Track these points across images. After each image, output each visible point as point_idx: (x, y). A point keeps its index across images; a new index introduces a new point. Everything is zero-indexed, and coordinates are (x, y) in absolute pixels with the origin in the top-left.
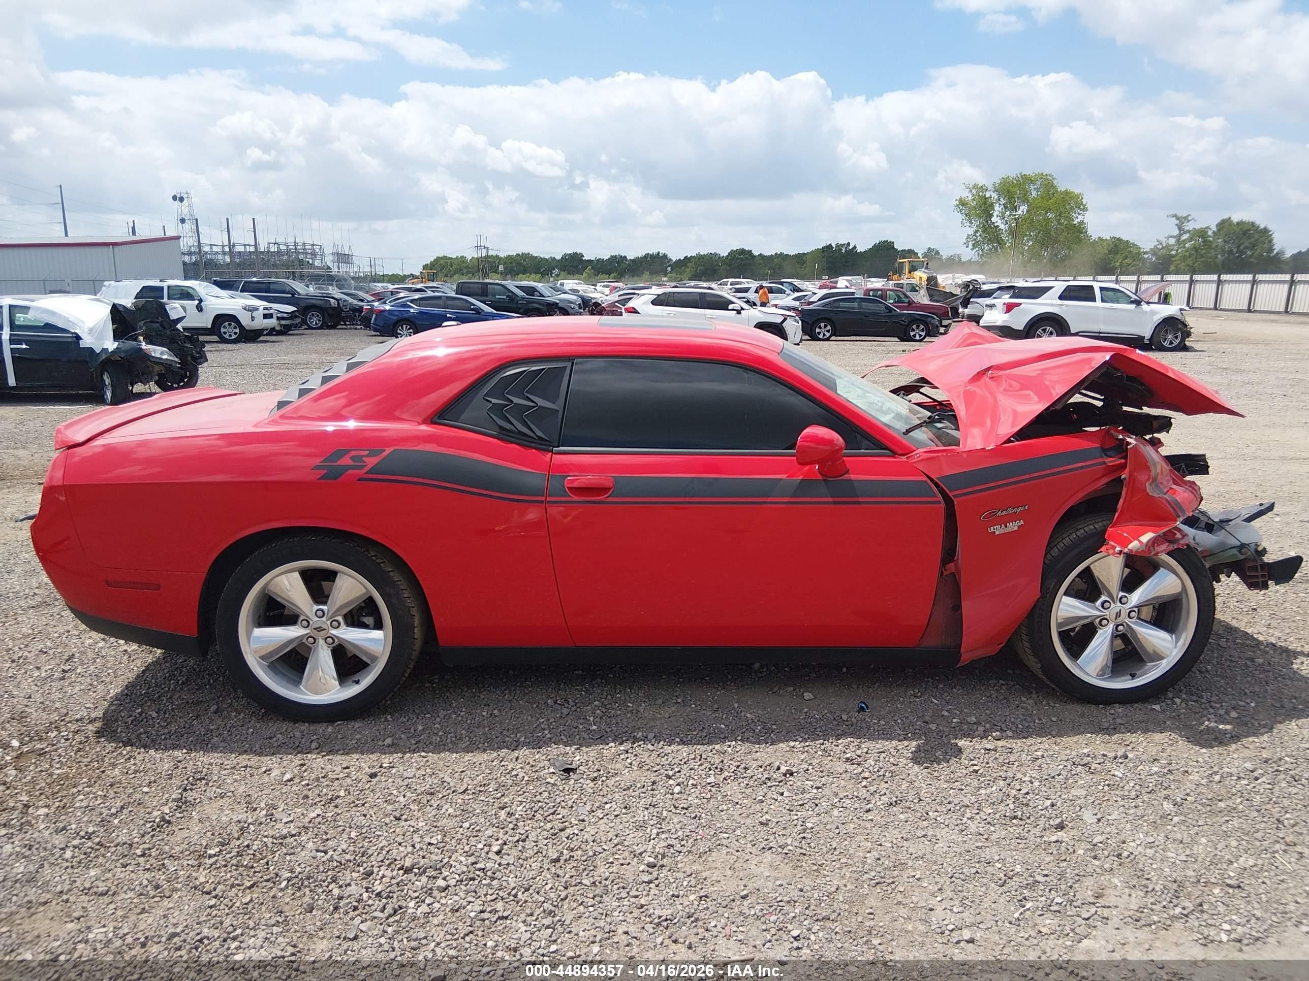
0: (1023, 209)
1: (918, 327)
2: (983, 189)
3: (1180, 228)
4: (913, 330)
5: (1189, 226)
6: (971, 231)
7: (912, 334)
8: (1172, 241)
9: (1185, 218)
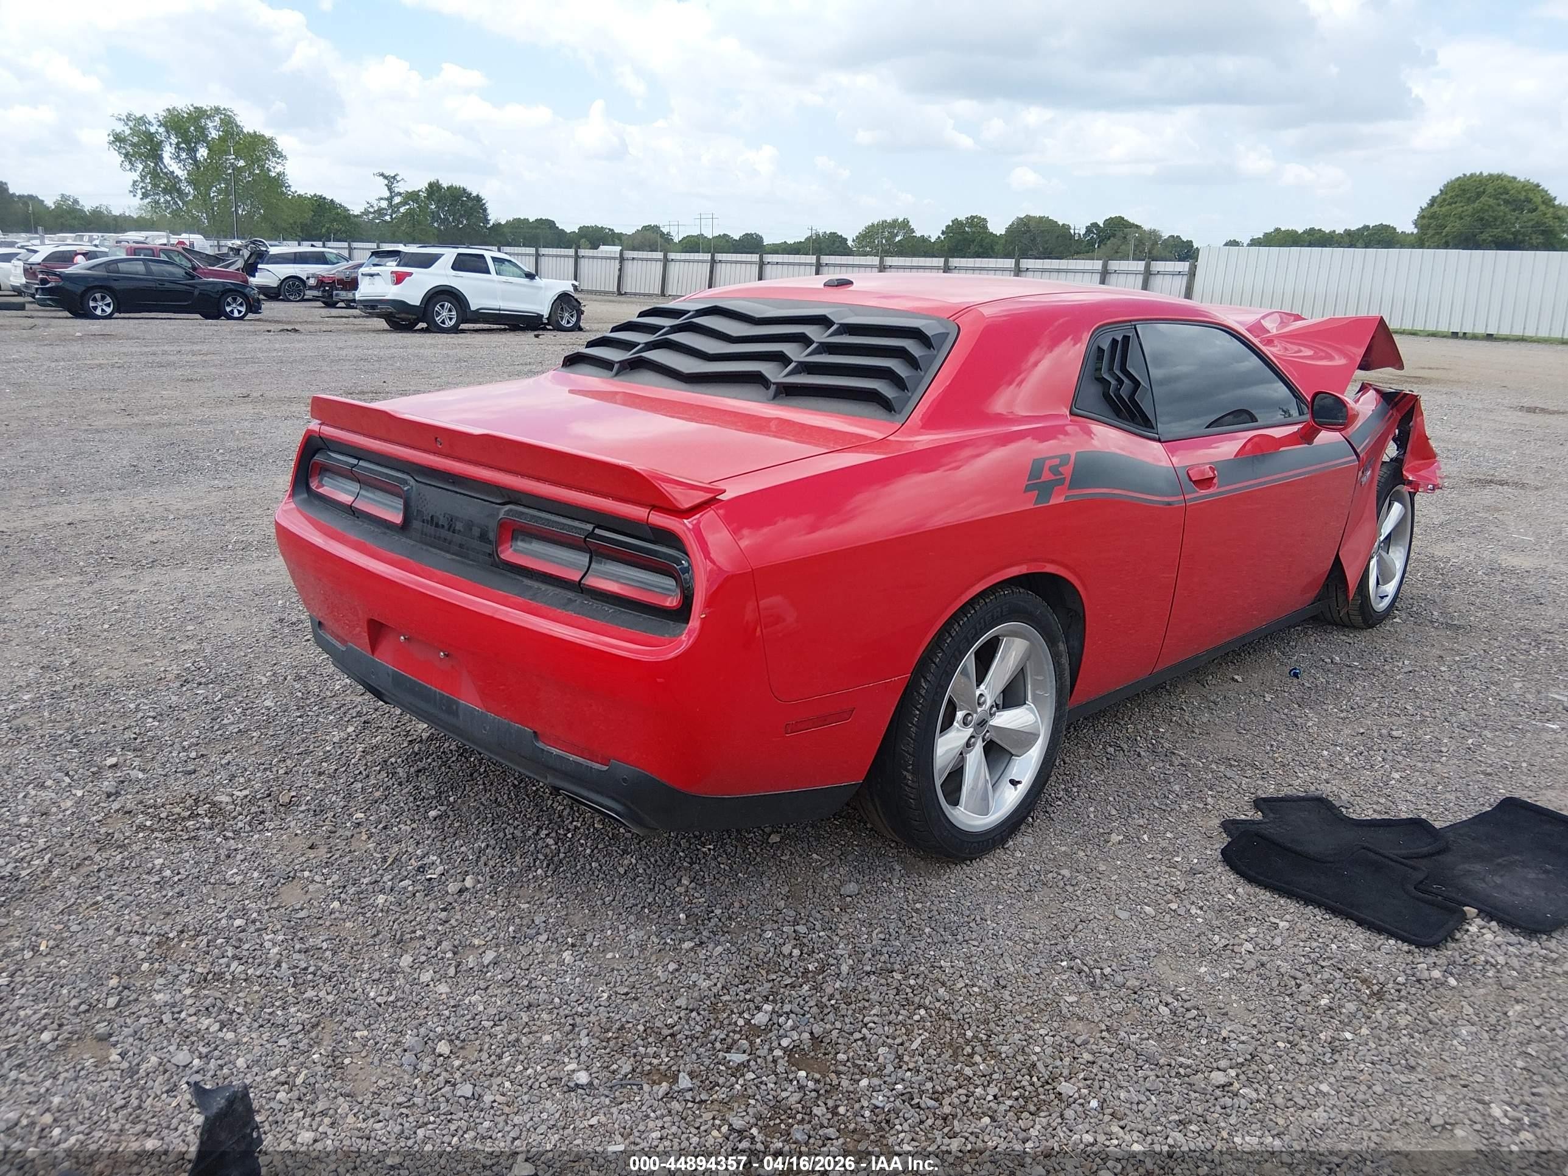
0: (202, 152)
1: (235, 300)
2: (142, 120)
3: (390, 189)
4: (229, 304)
5: (400, 188)
6: (135, 176)
7: (228, 309)
8: (384, 204)
9: (394, 177)
